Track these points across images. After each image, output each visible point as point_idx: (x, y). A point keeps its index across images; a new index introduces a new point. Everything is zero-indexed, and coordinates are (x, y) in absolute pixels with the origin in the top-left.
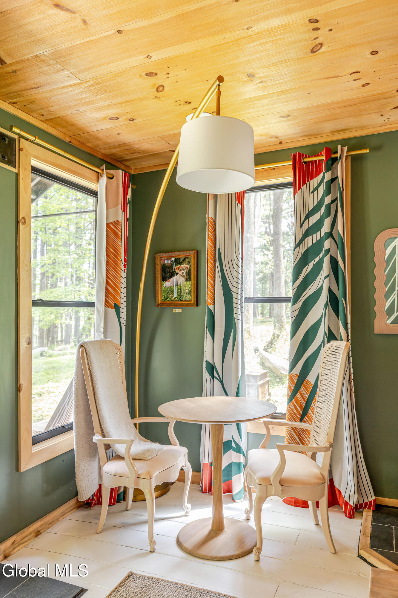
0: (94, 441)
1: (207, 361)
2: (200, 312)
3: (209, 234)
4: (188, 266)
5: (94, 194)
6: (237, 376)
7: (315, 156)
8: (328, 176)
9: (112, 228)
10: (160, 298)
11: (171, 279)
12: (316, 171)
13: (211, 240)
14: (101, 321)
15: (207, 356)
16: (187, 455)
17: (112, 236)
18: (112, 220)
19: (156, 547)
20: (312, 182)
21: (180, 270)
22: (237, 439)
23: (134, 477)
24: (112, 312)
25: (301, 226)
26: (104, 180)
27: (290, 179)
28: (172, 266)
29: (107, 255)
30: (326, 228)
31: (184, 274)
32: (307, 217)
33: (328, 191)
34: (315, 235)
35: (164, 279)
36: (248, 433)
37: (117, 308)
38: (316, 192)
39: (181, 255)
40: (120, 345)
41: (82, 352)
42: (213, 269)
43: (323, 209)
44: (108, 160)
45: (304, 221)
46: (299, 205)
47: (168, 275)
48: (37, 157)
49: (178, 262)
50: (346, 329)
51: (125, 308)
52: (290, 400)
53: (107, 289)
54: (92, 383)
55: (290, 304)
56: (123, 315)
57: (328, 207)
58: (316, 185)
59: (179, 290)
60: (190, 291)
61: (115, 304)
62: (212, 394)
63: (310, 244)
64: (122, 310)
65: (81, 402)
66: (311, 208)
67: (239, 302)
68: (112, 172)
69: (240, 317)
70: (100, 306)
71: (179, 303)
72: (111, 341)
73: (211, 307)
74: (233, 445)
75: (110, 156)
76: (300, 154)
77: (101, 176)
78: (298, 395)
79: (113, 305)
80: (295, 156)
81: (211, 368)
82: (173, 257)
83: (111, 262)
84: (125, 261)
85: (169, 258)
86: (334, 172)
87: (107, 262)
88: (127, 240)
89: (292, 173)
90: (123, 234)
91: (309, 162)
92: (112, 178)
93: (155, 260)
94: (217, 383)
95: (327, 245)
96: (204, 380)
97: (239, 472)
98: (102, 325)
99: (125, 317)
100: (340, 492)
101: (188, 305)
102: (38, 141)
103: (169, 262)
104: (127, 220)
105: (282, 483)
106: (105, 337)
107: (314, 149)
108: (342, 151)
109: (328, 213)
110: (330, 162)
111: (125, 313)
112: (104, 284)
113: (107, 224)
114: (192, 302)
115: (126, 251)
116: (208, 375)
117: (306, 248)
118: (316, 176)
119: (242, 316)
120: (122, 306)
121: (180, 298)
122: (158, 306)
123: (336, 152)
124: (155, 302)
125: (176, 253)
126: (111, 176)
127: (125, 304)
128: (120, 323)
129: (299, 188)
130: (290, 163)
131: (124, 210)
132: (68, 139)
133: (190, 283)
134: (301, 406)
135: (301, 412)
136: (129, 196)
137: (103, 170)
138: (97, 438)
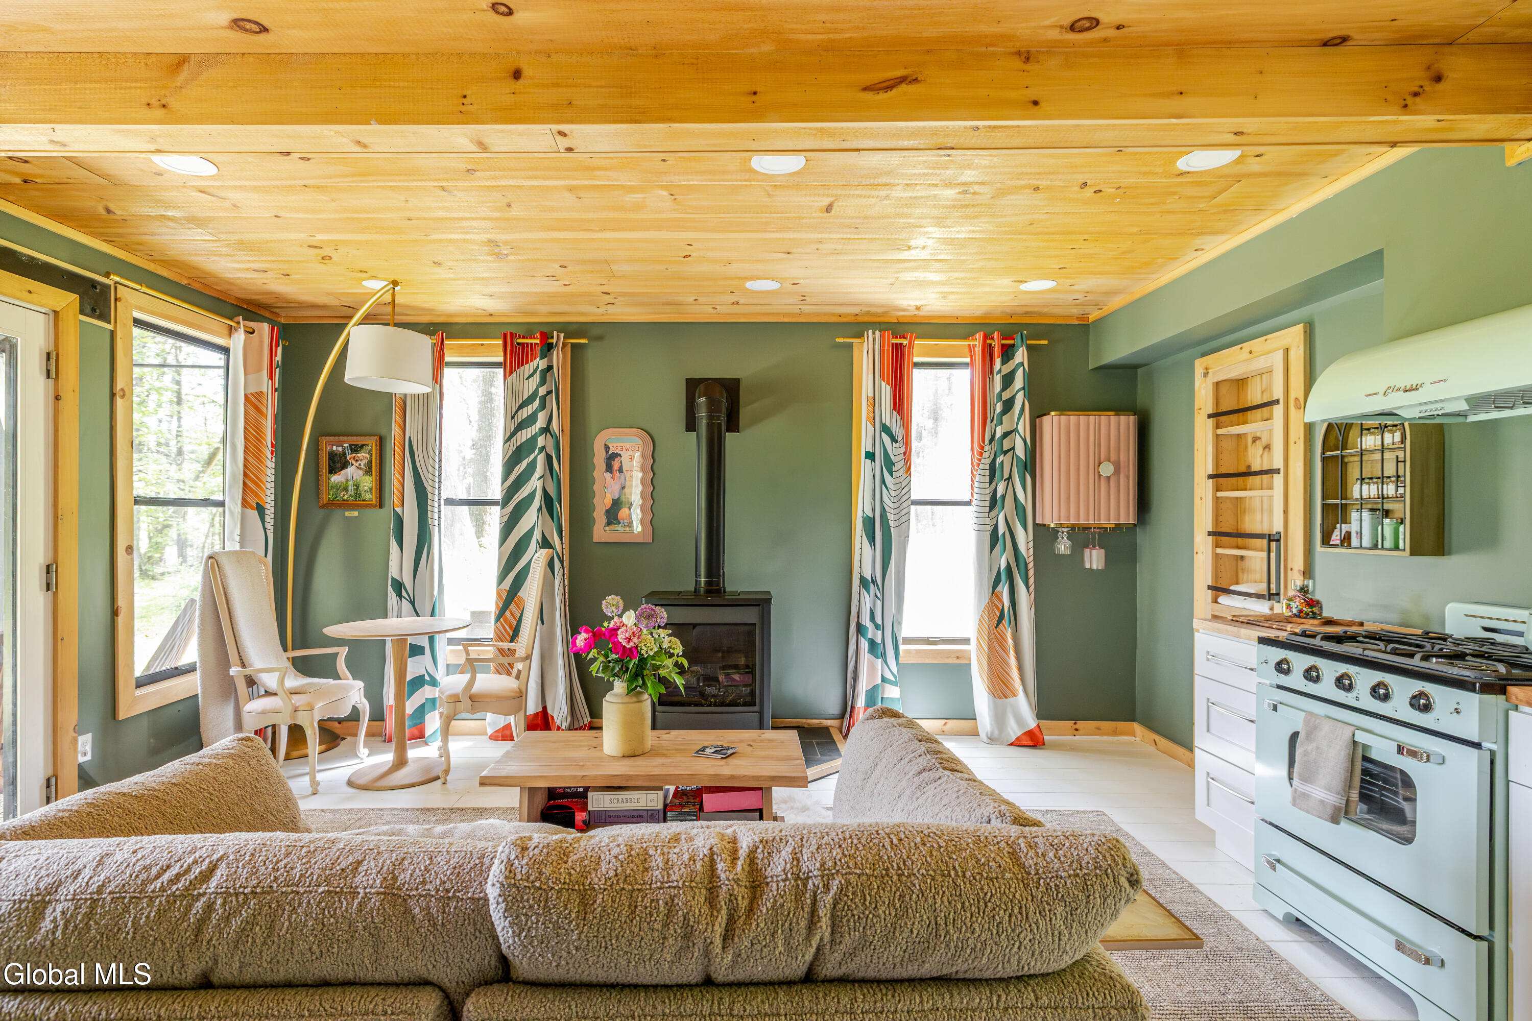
0: (231, 674)
1: (392, 578)
2: (384, 517)
3: (396, 417)
4: (368, 456)
5: (225, 350)
6: (432, 595)
7: (531, 338)
8: (543, 364)
9: (253, 402)
10: (325, 498)
11: (343, 472)
12: (532, 354)
13: (400, 426)
14: (235, 525)
15: (394, 572)
16: (362, 690)
17: (252, 411)
18: (252, 390)
19: (319, 788)
20: (526, 366)
21: (357, 461)
22: (431, 669)
23: (290, 709)
24: (254, 514)
25: (513, 417)
26: (240, 337)
27: (501, 359)
28: (344, 454)
29: (245, 438)
30: (541, 423)
31: (362, 466)
32: (521, 407)
33: (543, 382)
34: (529, 429)
35: (332, 470)
36: (448, 665)
37: (260, 509)
38: (531, 379)
39: (360, 440)
40: (266, 556)
41: (212, 565)
42: (401, 462)
43: (537, 403)
44: (245, 306)
45: (516, 412)
46: (511, 392)
47: (339, 465)
48: (141, 309)
49: (355, 449)
50: (561, 537)
51: (272, 510)
52: (498, 619)
53: (245, 484)
54: (228, 605)
55: (498, 508)
56: (270, 518)
57: (543, 399)
58: (531, 371)
59: (357, 486)
60: (371, 489)
61: (257, 504)
62: (399, 615)
63: (524, 439)
64: (267, 512)
65: (211, 631)
66: (525, 397)
67: (436, 505)
68: (252, 324)
69: (436, 523)
70: (234, 505)
71: (357, 502)
72: (253, 553)
73: (398, 510)
74: (427, 678)
75: (250, 302)
76: (511, 334)
77: (236, 330)
78: (508, 613)
79: (255, 505)
80: (505, 335)
81: (398, 587)
82: (345, 442)
83: (251, 448)
84: (272, 446)
85: (340, 444)
86: (551, 360)
87: (246, 447)
88: (275, 417)
89: (502, 354)
90: (270, 407)
91: (523, 344)
92: (252, 333)
93: (318, 445)
94: (405, 604)
95: (540, 442)
96: (389, 603)
97: (434, 709)
98: (238, 531)
99: (272, 522)
100: (552, 717)
101: (367, 506)
102: (144, 289)
103: (340, 449)
104: (276, 390)
105: (472, 698)
106: (241, 546)
107: (529, 329)
108: (558, 337)
109: (543, 406)
110: (546, 348)
111: (272, 516)
112: (241, 477)
113: (245, 395)
114: (374, 502)
115: (275, 432)
116: (394, 595)
117: (519, 444)
118: (532, 361)
119: (439, 521)
120: (268, 506)
121: (358, 495)
122: (323, 507)
123: (552, 337)
124: (319, 502)
125: (350, 438)
126: (251, 330)
127: (273, 503)
128: (265, 529)
129: (511, 373)
130: (500, 342)
131: (271, 377)
132: (185, 282)
133: (371, 478)
134: (510, 626)
135: (511, 633)
136: (279, 358)
137: (238, 323)
138: (234, 670)
